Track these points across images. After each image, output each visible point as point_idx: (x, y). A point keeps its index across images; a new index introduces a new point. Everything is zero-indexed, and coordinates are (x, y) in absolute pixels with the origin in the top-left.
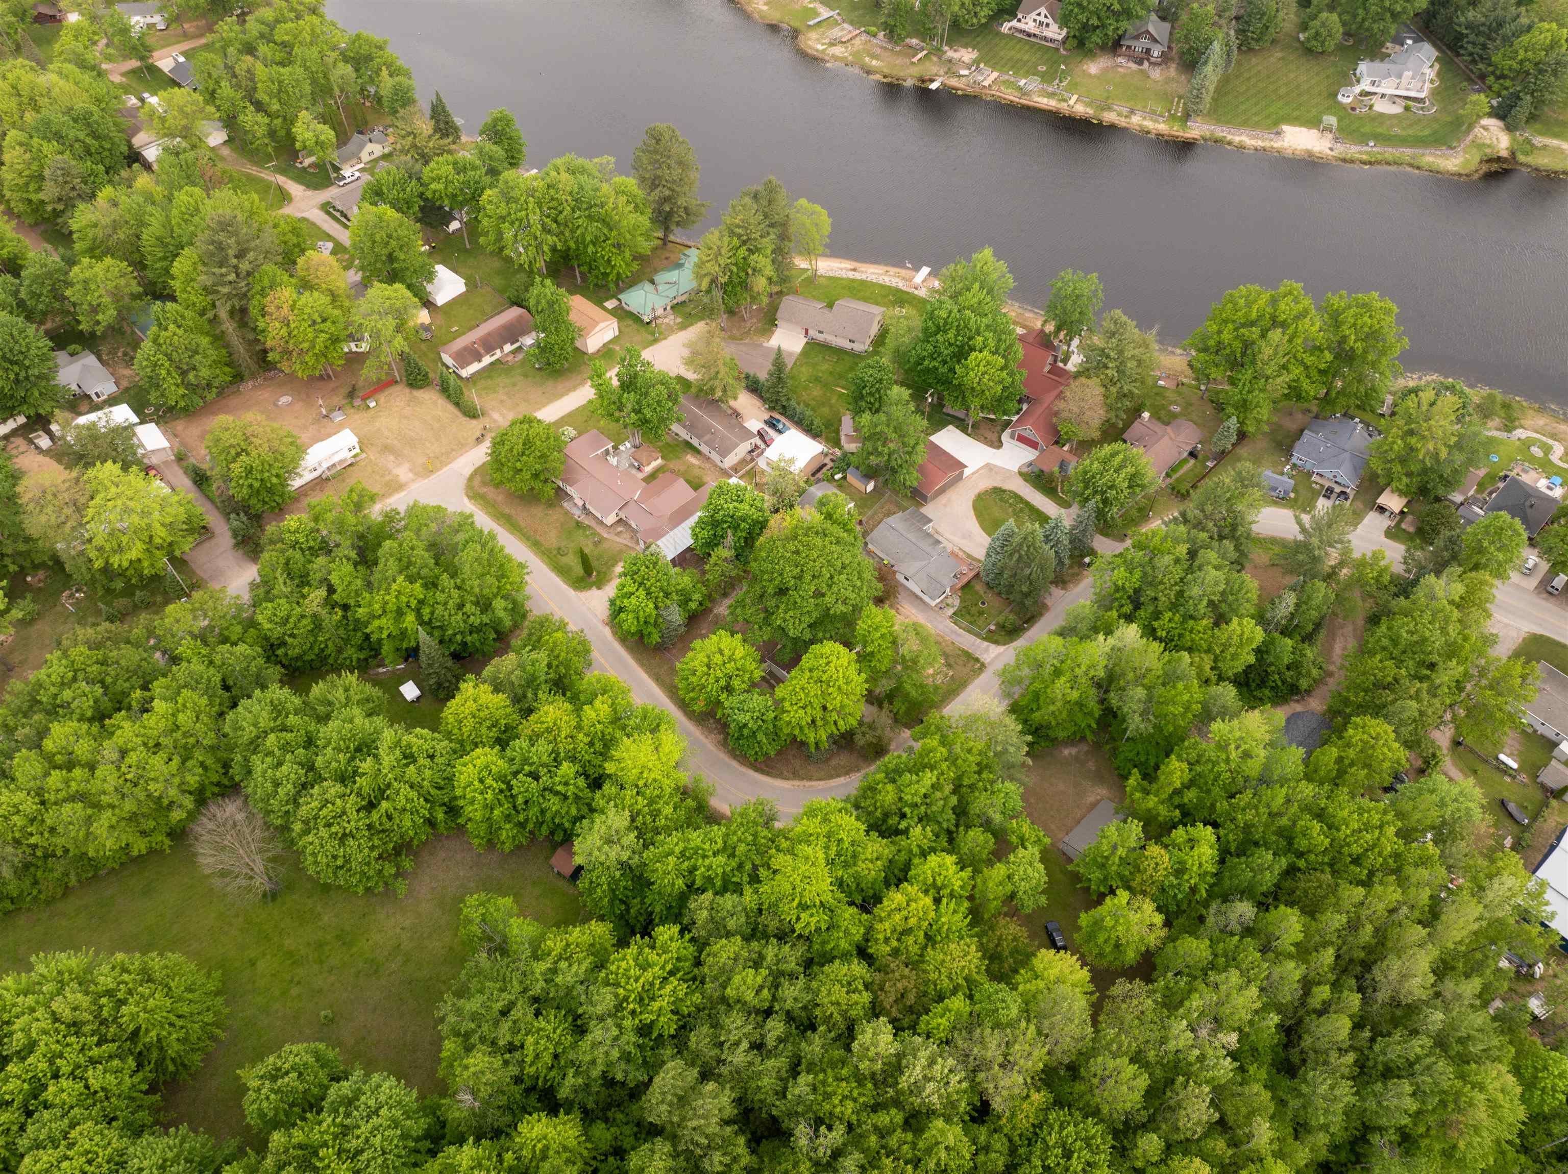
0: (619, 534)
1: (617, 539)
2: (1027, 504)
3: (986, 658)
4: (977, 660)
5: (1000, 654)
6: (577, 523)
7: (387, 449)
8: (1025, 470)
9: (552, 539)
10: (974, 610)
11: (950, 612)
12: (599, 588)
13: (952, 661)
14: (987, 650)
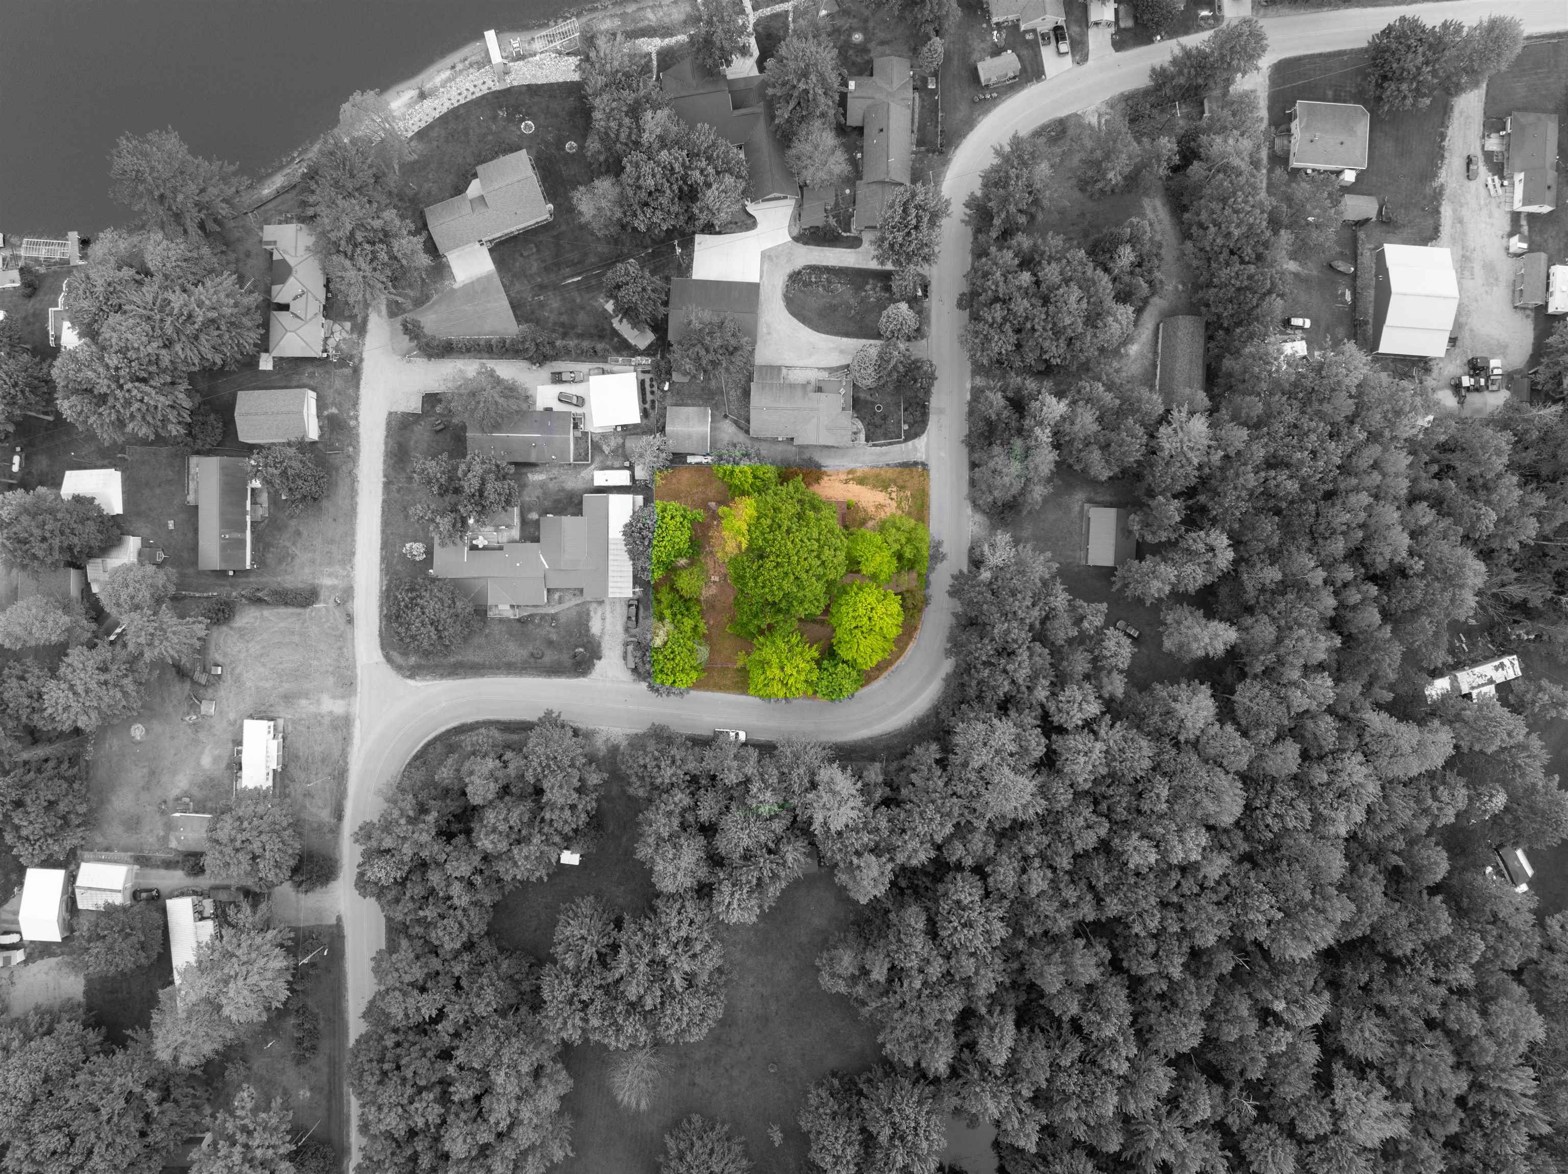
0: (560, 601)
1: (566, 605)
2: (828, 270)
3: (920, 456)
4: (916, 464)
5: (927, 445)
6: (519, 620)
7: (288, 698)
8: (796, 232)
9: (516, 652)
10: (877, 421)
11: (862, 436)
12: (600, 658)
13: (900, 482)
14: (915, 449)
